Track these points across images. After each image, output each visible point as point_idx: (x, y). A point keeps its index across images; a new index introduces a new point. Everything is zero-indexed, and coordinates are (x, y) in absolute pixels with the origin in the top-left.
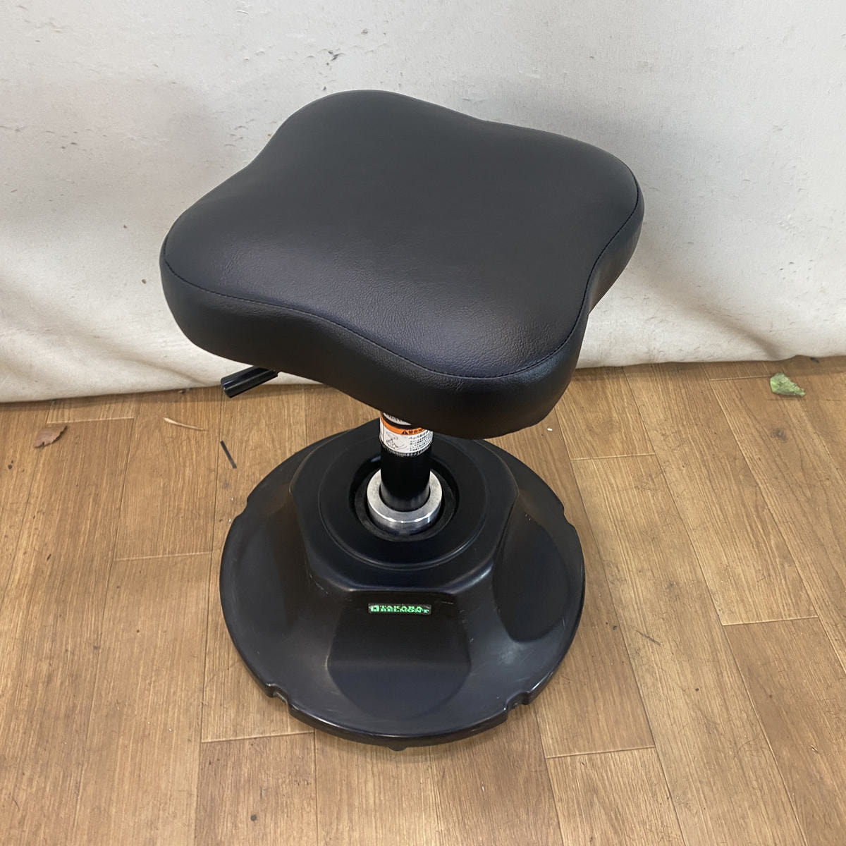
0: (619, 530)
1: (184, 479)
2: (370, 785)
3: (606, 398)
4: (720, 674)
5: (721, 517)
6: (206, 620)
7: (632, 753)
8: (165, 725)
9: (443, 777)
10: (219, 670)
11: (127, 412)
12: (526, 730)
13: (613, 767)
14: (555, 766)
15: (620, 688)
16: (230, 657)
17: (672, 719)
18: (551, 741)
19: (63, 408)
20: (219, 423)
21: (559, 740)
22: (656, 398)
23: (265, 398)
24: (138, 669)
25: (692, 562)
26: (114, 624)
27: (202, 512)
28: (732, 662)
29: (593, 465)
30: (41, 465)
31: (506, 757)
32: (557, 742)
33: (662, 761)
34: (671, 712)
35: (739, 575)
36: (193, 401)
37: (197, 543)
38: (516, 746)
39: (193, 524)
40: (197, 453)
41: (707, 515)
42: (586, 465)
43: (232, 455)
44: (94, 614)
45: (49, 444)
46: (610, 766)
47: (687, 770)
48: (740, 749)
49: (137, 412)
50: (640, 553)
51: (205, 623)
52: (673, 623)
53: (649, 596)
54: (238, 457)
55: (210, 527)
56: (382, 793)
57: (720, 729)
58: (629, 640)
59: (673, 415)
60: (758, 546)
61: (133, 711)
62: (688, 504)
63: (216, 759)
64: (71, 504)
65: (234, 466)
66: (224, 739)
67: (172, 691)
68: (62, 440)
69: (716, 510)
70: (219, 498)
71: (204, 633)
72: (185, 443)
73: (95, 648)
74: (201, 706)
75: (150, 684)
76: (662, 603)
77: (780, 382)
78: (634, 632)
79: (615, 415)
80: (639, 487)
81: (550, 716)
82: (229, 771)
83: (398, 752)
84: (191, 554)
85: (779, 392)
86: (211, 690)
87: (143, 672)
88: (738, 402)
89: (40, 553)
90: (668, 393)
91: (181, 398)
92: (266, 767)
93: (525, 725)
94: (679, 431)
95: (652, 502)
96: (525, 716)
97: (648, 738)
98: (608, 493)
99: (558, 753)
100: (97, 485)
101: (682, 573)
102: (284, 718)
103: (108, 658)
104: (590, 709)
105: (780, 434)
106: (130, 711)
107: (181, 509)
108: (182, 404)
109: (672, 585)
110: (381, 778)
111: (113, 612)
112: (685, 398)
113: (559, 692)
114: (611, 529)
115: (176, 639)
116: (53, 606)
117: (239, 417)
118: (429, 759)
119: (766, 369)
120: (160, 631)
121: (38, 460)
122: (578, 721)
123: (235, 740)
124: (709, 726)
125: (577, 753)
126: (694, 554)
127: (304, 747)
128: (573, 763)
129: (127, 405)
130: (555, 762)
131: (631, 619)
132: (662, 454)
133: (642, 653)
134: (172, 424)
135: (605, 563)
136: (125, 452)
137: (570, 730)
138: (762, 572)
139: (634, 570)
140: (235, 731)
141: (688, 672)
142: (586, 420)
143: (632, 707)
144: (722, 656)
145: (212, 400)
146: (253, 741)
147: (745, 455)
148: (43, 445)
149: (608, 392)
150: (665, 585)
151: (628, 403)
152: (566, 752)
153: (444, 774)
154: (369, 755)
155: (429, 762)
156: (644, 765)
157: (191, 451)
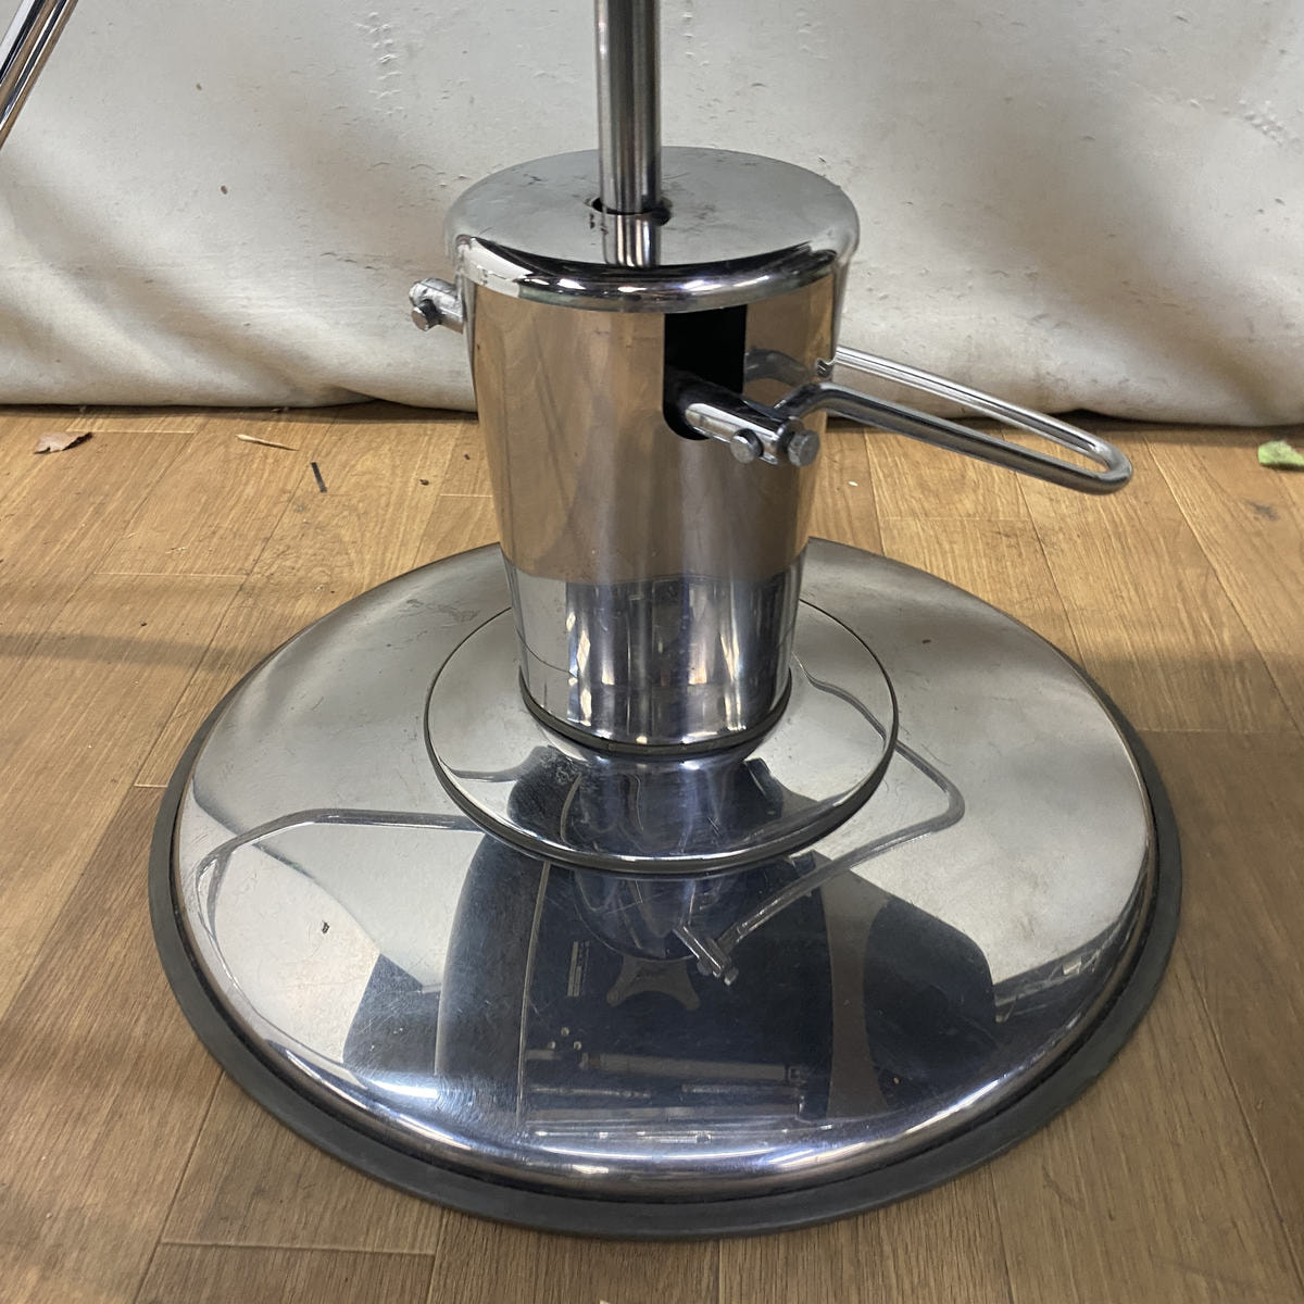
1: (239, 498)
10: (201, 705)
11: (189, 425)
19: (97, 416)
20: (319, 445)
23: (397, 425)
27: (252, 534)
29: (916, 527)
30: (35, 471)
36: (290, 420)
37: (228, 565)
39: (233, 544)
40: (272, 472)
41: (1110, 596)
42: (905, 525)
43: (324, 478)
45: (57, 450)
49: (202, 427)
51: (203, 650)
54: (332, 482)
55: (257, 547)
62: (1075, 579)
63: (148, 807)
64: (59, 512)
65: (323, 489)
68: (79, 449)
69: (1127, 590)
70: (285, 520)
71: (197, 662)
72: (257, 461)
74: (152, 744)
77: (1275, 451)
80: (992, 555)
84: (214, 575)
85: (1273, 463)
87: (79, 696)
88: (1194, 471)
91: (272, 416)
95: (1011, 574)
100: (107, 496)
107: (220, 528)
108: (272, 423)
117: (350, 440)
121: (34, 465)
129: (189, 419)
132: (1041, 521)
134: (248, 442)
136: (166, 464)
142: (919, 476)
145: (316, 422)
147: (1195, 531)
148: (48, 451)
157: (263, 470)
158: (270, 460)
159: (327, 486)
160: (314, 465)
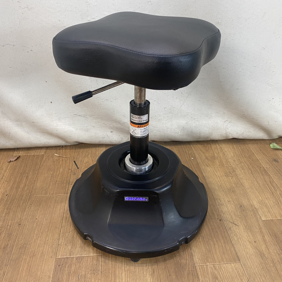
0: (220, 189)
1: (59, 172)
2: (124, 274)
3: (212, 149)
4: (263, 236)
5: (258, 185)
6: (63, 215)
7: (231, 264)
8: (43, 251)
9: (154, 272)
10: (66, 232)
11: (42, 152)
12: (187, 255)
13: (223, 269)
14: (200, 269)
15: (224, 241)
16: (71, 228)
17: (246, 252)
18: (197, 260)
19: (20, 151)
20: (74, 155)
21: (201, 259)
22: (230, 150)
23: (91, 149)
24: (35, 232)
25: (248, 199)
26: (27, 217)
27: (65, 182)
28: (268, 232)
29: (209, 169)
30: (9, 167)
31: (179, 265)
32: (200, 259)
33: (243, 267)
34: (245, 250)
35: (267, 203)
36: (65, 149)
37: (62, 191)
38: (183, 261)
39: (61, 185)
40: (65, 164)
41: (252, 185)
42: (206, 169)
43: (77, 165)
44: (20, 213)
45: (13, 161)
46: (222, 269)
47: (254, 271)
48: (275, 263)
49: (45, 153)
50: (228, 196)
51: (62, 217)
52: (243, 219)
53: (233, 210)
54: (80, 166)
55: (67, 186)
56: (128, 278)
57: (266, 256)
58: (227, 224)
59: (237, 155)
60: (273, 194)
61: (31, 246)
62: (245, 181)
63: (61, 264)
64: (18, 179)
65: (78, 168)
66: (65, 257)
67: (47, 239)
68: (18, 160)
69: (256, 183)
70: (72, 177)
71: (62, 220)
72: (61, 161)
73: (19, 224)
74: (57, 245)
75: (38, 237)
76: (238, 212)
77: (274, 145)
78: (228, 222)
79: (216, 154)
80: (226, 176)
81: (197, 251)
82: (66, 269)
83: (135, 263)
84: (59, 195)
85: (274, 148)
86: (62, 239)
87: (36, 233)
88: (259, 151)
89: (4, 194)
90: (234, 148)
91: (61, 149)
92: (81, 267)
93: (187, 254)
94: (239, 160)
95: (231, 180)
96: (186, 251)
97: (237, 259)
98: (215, 178)
99: (200, 264)
100: (28, 174)
101: (245, 202)
102: (90, 250)
103: (23, 228)
104: (212, 248)
105: (276, 160)
106: (29, 246)
107: (57, 181)
108: (61, 150)
109: (241, 206)
110: (128, 272)
111: (28, 213)
112: (240, 150)
113: (200, 242)
114: (217, 188)
115: (51, 222)
116: (6, 210)
117: (81, 154)
118: (148, 265)
119: (268, 142)
120: (45, 219)
121: (8, 166)
122: (208, 252)
123: (70, 257)
124: (262, 255)
125: (208, 264)
126: (249, 196)
127: (97, 260)
128: (207, 267)
129: (42, 150)
130: (199, 267)
131: (227, 217)
132: (234, 166)
133: (232, 229)
134: (57, 156)
135: (216, 199)
136: (40, 164)
137: (205, 256)
138: (275, 202)
139: (227, 201)
140: (70, 254)
141: (251, 236)
142: (205, 156)
143: (229, 248)
144: (264, 230)
145: (72, 149)
146: (77, 258)
147: (264, 167)
148: (10, 161)
149: (213, 148)
150: (239, 206)
151: (220, 151)
152: (204, 264)
153: (154, 271)
154: (123, 263)
155: (148, 267)
156: (236, 269)
157: (63, 164)
158: (64, 161)
160: (74, 161)
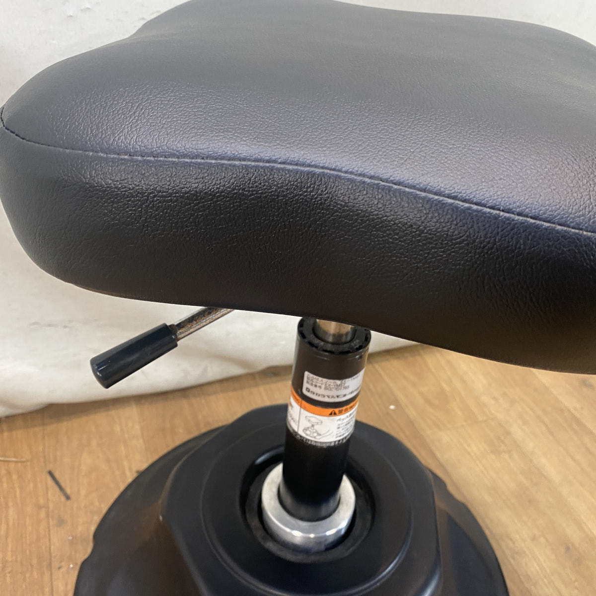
3: (430, 371)
20: (44, 451)
29: (444, 436)
36: (10, 430)
39: (25, 578)
40: (21, 488)
42: (438, 437)
50: (525, 519)
53: (553, 565)
54: (71, 486)
55: (46, 578)
62: (543, 460)
65: (68, 498)
72: (4, 479)
76: (569, 572)
80: (494, 451)
95: (512, 465)
101: (572, 533)
105: (587, 384)
109: (568, 548)
117: (65, 440)
132: (500, 416)
149: (430, 366)
151: (451, 374)
158: (15, 477)
159: (68, 491)
160: (51, 473)
